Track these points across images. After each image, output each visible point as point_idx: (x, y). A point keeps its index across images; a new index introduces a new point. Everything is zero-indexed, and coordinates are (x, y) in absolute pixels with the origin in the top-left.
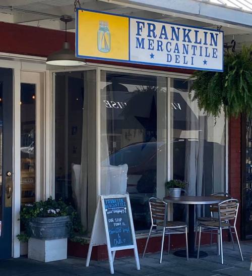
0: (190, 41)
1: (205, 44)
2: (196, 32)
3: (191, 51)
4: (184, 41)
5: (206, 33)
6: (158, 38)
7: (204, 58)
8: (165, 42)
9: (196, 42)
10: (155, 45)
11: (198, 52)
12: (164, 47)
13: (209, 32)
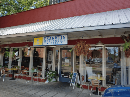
0: (57, 39)
1: (62, 38)
2: (59, 37)
3: (57, 41)
4: (56, 39)
5: (62, 36)
6: (49, 40)
7: (61, 42)
8: (50, 40)
9: (59, 39)
10: (48, 41)
11: (59, 41)
12: (50, 41)
13: (63, 36)
